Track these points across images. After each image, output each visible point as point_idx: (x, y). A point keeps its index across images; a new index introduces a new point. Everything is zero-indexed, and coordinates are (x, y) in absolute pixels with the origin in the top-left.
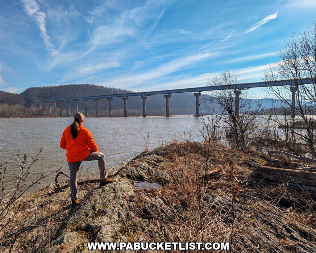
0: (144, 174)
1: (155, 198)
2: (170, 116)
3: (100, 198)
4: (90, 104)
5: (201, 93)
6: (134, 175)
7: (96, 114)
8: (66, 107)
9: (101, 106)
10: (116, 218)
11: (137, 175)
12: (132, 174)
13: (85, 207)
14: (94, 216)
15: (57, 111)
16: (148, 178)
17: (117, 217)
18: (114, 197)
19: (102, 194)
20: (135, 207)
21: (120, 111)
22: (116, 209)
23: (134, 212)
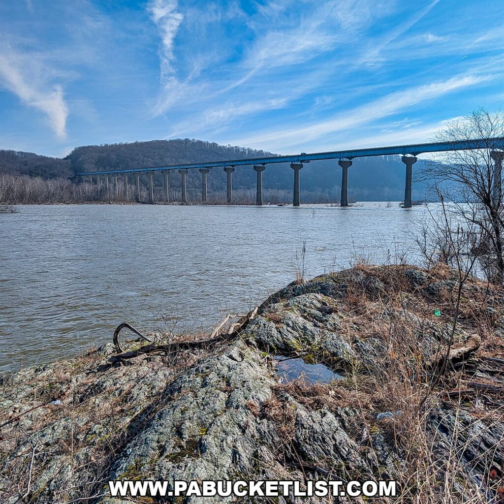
0: (294, 341)
1: (321, 412)
2: (349, 204)
3: (195, 403)
4: (191, 179)
5: (416, 157)
6: (274, 341)
7: (203, 200)
8: (145, 185)
9: (212, 184)
10: (227, 465)
11: (278, 343)
12: (268, 340)
13: (161, 425)
14: (179, 454)
15: (129, 191)
16: (304, 351)
17: (230, 461)
18: (227, 404)
19: (199, 394)
20: (272, 437)
21: (248, 193)
22: (230, 439)
23: (270, 448)
